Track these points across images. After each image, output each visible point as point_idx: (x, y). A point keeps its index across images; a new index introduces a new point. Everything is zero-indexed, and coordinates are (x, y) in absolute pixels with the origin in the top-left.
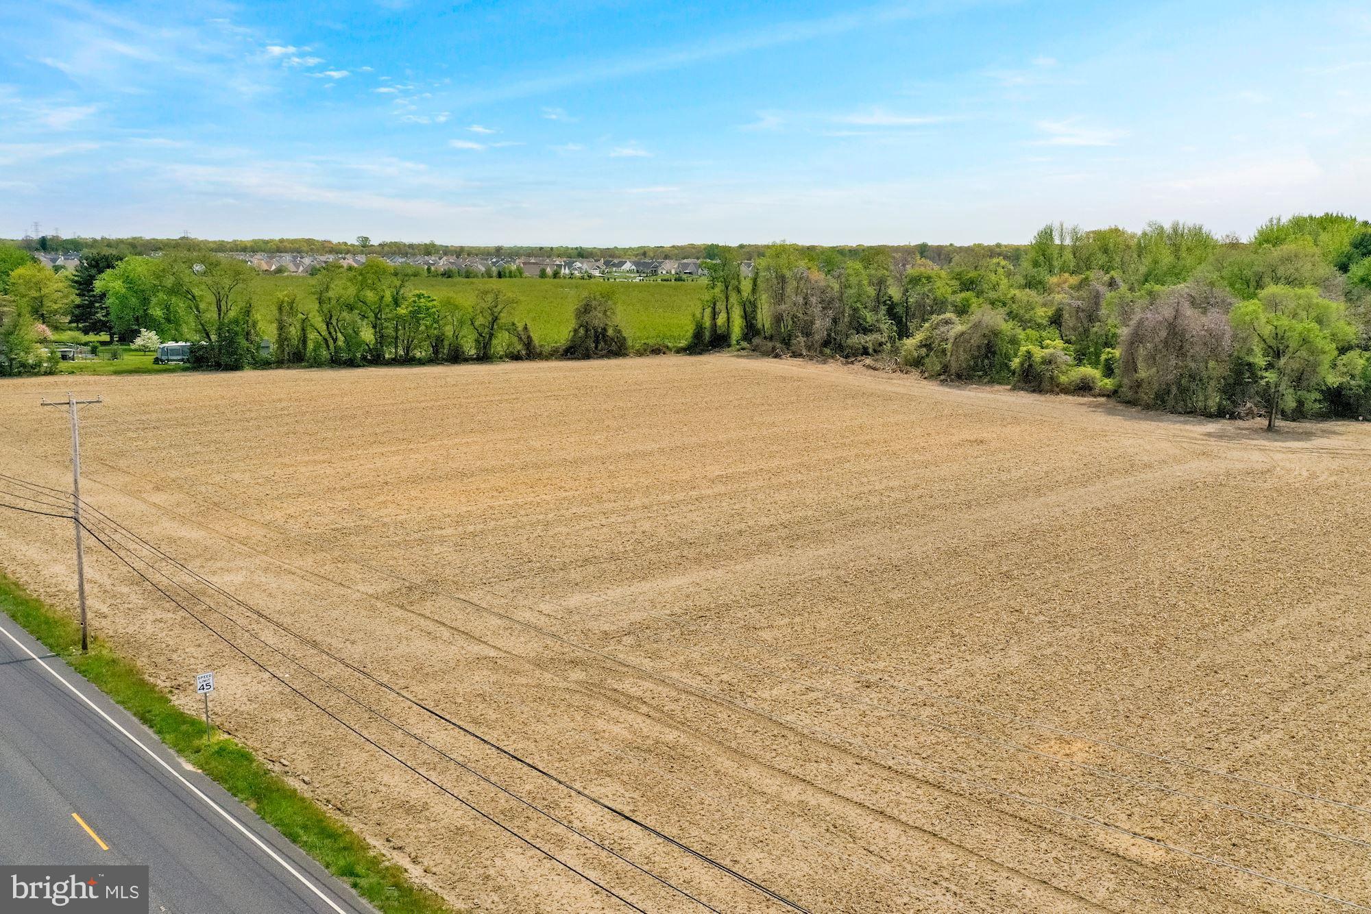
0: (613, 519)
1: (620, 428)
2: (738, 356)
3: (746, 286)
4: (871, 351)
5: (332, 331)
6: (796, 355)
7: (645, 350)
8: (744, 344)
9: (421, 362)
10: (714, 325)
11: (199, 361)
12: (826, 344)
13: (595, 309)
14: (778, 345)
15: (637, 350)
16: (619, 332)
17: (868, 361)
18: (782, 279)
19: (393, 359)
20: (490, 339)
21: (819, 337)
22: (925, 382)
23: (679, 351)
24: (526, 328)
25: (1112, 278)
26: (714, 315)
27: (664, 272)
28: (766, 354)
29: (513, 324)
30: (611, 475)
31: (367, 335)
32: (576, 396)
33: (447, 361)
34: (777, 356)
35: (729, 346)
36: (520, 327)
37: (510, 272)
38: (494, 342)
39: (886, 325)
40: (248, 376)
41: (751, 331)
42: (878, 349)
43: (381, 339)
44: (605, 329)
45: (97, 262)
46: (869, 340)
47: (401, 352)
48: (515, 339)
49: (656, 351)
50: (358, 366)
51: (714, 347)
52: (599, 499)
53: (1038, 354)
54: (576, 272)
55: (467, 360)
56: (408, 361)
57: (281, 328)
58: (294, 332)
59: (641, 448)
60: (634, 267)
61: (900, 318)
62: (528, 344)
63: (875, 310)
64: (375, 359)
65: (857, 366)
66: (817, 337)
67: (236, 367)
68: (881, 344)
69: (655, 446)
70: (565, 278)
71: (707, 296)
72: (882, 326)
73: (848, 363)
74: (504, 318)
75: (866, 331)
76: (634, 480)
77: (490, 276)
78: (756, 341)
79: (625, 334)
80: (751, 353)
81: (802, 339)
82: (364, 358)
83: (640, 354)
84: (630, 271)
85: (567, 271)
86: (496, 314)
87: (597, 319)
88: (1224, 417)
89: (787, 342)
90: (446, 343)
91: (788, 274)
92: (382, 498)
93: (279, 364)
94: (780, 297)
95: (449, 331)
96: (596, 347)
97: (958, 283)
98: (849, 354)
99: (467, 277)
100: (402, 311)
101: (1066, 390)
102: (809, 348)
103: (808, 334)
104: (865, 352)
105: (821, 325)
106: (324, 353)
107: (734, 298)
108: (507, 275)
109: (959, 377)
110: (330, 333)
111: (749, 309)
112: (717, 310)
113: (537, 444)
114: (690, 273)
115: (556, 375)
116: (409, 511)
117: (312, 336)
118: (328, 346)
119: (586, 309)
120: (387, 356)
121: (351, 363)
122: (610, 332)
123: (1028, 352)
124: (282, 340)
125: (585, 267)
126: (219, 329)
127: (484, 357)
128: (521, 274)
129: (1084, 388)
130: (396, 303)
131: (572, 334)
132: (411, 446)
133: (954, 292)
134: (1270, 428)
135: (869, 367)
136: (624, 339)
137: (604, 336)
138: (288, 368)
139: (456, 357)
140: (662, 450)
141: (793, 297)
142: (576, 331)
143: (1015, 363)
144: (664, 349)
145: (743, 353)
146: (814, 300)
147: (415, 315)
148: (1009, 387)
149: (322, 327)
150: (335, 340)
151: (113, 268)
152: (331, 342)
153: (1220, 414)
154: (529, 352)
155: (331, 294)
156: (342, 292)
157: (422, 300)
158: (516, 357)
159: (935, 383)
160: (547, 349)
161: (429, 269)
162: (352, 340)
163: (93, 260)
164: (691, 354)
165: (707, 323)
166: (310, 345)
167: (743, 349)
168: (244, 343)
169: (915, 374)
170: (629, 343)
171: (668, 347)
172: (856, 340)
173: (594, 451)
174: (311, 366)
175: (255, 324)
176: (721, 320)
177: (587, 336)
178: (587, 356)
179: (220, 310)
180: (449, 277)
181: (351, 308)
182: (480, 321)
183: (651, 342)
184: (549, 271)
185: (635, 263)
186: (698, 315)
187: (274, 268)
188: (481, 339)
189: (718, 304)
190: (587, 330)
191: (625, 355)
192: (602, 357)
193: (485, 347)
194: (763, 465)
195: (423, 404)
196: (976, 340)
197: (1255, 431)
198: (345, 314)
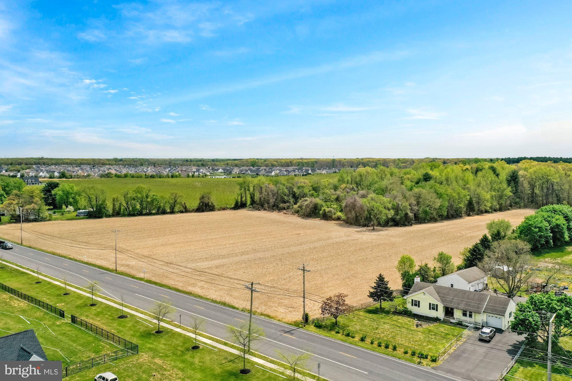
0: (207, 252)
1: (210, 232)
2: (248, 210)
3: (251, 189)
4: (286, 208)
5: (128, 206)
6: (265, 210)
7: (221, 209)
8: (251, 206)
9: (154, 214)
10: (242, 201)
11: (90, 216)
12: (274, 206)
13: (205, 197)
14: (260, 207)
15: (218, 209)
16: (213, 204)
17: (285, 211)
18: (261, 188)
19: (146, 214)
20: (174, 206)
21: (272, 204)
22: (298, 218)
23: (231, 209)
24: (185, 203)
25: (353, 187)
26: (242, 198)
27: (234, 173)
28: (257, 209)
29: (181, 202)
30: (207, 243)
31: (138, 207)
32: (199, 224)
33: (161, 214)
34: (259, 210)
35: (246, 207)
36: (183, 203)
37: (176, 175)
38: (175, 208)
39: (292, 200)
40: (105, 220)
41: (253, 202)
42: (288, 208)
43: (142, 209)
44: (208, 203)
45: (51, 184)
46: (285, 205)
47: (148, 211)
48: (181, 207)
49: (224, 209)
50: (136, 216)
51: (242, 207)
52: (204, 248)
53: (327, 210)
54: (201, 173)
55: (167, 213)
56: (150, 214)
57: (114, 205)
58: (117, 206)
59: (214, 237)
60: (223, 171)
61: (296, 198)
62: (185, 208)
63: (288, 196)
64: (140, 214)
65: (282, 213)
66: (271, 204)
67: (101, 217)
68: (289, 206)
69: (218, 237)
70: (196, 177)
71: (239, 192)
72: (290, 201)
73: (279, 212)
74: (178, 201)
75: (285, 202)
76: (212, 244)
77: (169, 177)
78: (254, 205)
79: (214, 204)
80: (253, 209)
81: (266, 205)
82: (137, 214)
83: (219, 210)
84: (221, 173)
85: (197, 173)
86: (176, 200)
87: (206, 200)
88: (366, 226)
89: (262, 206)
90: (161, 209)
91: (262, 186)
92: (156, 249)
93: (113, 216)
94: (261, 193)
95: (162, 205)
96: (206, 208)
97: (312, 188)
98: (280, 209)
99: (160, 177)
100: (149, 200)
101: (334, 220)
102: (269, 208)
103: (268, 203)
104: (284, 209)
105: (272, 201)
106: (126, 213)
107: (247, 192)
108: (175, 176)
109: (307, 216)
110: (128, 207)
111: (252, 196)
112: (242, 196)
113: (190, 237)
114: (244, 173)
115: (194, 218)
116: (163, 251)
117: (122, 208)
118: (127, 211)
119: (203, 197)
120: (144, 213)
121: (134, 215)
122: (210, 204)
123: (324, 209)
124: (114, 209)
125: (204, 171)
126: (97, 207)
127: (172, 212)
128: (180, 176)
129: (339, 219)
130: (147, 198)
131: (198, 205)
132: (159, 238)
133: (310, 191)
134: (373, 229)
135: (284, 213)
136: (214, 206)
137: (208, 205)
138: (116, 217)
139: (164, 212)
140: (220, 238)
141: (264, 193)
142: (200, 204)
143: (321, 212)
144: (226, 208)
145: (250, 209)
146: (270, 193)
147: (152, 201)
148: (320, 219)
149: (125, 205)
150: (129, 209)
151: (58, 187)
152: (128, 209)
153: (364, 226)
154: (186, 210)
155: (129, 196)
156: (132, 195)
157: (155, 196)
158: (182, 212)
159: (301, 218)
160: (191, 209)
161: (146, 175)
162: (134, 208)
163: (49, 184)
164: (234, 210)
165: (239, 200)
166: (122, 210)
167: (250, 208)
168: (104, 210)
169: (297, 215)
170: (216, 206)
171: (227, 208)
172: (282, 205)
173: (203, 238)
174: (122, 216)
175: (106, 205)
176: (244, 199)
177: (203, 205)
178: (203, 211)
179: (97, 201)
180: (153, 178)
181: (134, 199)
182: (171, 201)
183: (223, 206)
184: (190, 174)
185: (223, 169)
186: (236, 198)
187: (86, 174)
188: (171, 207)
189: (243, 195)
190: (203, 204)
191: (214, 211)
192: (207, 211)
193: (173, 209)
194: (243, 240)
195: (159, 227)
196: (311, 206)
197: (369, 230)
198: (132, 201)
